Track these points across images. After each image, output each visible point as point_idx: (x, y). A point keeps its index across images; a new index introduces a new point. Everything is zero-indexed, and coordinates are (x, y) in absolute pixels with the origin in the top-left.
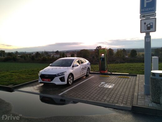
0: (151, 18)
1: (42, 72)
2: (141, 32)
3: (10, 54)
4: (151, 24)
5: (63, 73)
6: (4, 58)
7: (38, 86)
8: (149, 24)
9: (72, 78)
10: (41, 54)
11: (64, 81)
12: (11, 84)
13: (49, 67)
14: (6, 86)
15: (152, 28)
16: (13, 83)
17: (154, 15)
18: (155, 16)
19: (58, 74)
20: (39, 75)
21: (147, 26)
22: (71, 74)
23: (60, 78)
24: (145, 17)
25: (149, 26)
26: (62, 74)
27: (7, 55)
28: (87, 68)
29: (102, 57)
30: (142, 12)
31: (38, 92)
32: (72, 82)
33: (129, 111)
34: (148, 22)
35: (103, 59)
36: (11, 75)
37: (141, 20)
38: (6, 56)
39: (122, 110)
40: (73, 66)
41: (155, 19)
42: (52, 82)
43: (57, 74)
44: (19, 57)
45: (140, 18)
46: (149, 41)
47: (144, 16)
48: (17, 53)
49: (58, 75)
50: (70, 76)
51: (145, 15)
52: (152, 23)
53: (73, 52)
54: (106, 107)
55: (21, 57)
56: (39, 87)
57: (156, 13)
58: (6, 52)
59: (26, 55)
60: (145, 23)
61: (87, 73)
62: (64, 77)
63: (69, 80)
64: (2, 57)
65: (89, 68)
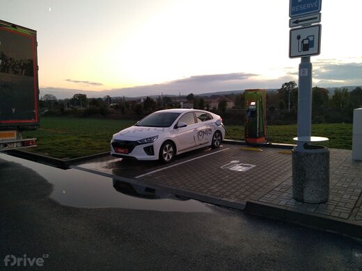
0: (312, 24)
1: (116, 136)
2: (291, 56)
3: (95, 102)
4: (311, 39)
5: (150, 138)
6: (84, 109)
7: (110, 161)
8: (307, 39)
9: (171, 149)
10: (155, 100)
11: (153, 154)
12: (67, 156)
13: (133, 127)
14: (58, 159)
15: (312, 46)
16: (71, 155)
17: (316, 18)
18: (320, 21)
19: (143, 140)
20: (112, 142)
21: (302, 42)
22: (170, 142)
23: (144, 148)
24: (300, 23)
25: (306, 42)
26: (150, 140)
27: (90, 104)
28: (213, 131)
29: (251, 107)
30: (293, 13)
31: (110, 171)
32: (171, 157)
33: (240, 210)
34: (304, 34)
35: (253, 113)
36: (76, 141)
37: (291, 31)
38: (88, 106)
39: (228, 208)
40: (176, 127)
41: (320, 26)
42: (130, 155)
43: (140, 141)
44: (111, 107)
45: (290, 26)
46: (307, 74)
47: (297, 22)
48: (109, 99)
49: (142, 142)
50: (167, 146)
51: (300, 19)
52: (313, 36)
53: (226, 96)
54: (203, 202)
55: (116, 107)
56: (113, 163)
57: (320, 14)
58: (88, 97)
59: (126, 102)
60: (299, 37)
61: (213, 141)
62: (152, 147)
63: (164, 153)
64: (82, 108)
65: (218, 132)
